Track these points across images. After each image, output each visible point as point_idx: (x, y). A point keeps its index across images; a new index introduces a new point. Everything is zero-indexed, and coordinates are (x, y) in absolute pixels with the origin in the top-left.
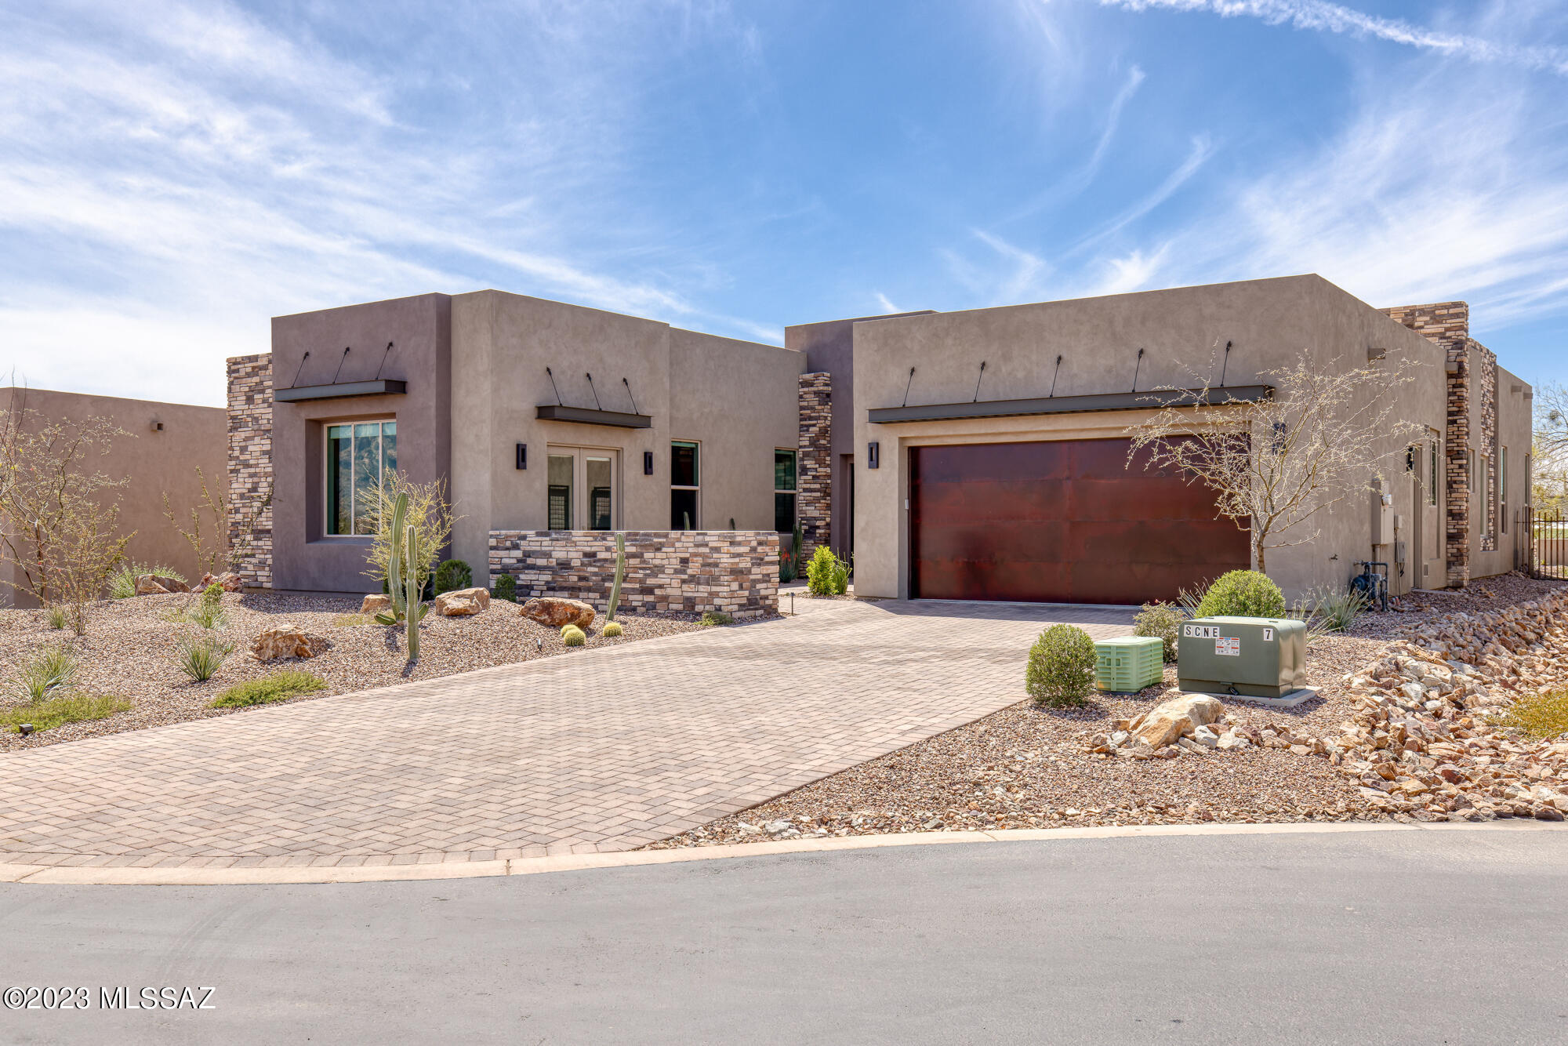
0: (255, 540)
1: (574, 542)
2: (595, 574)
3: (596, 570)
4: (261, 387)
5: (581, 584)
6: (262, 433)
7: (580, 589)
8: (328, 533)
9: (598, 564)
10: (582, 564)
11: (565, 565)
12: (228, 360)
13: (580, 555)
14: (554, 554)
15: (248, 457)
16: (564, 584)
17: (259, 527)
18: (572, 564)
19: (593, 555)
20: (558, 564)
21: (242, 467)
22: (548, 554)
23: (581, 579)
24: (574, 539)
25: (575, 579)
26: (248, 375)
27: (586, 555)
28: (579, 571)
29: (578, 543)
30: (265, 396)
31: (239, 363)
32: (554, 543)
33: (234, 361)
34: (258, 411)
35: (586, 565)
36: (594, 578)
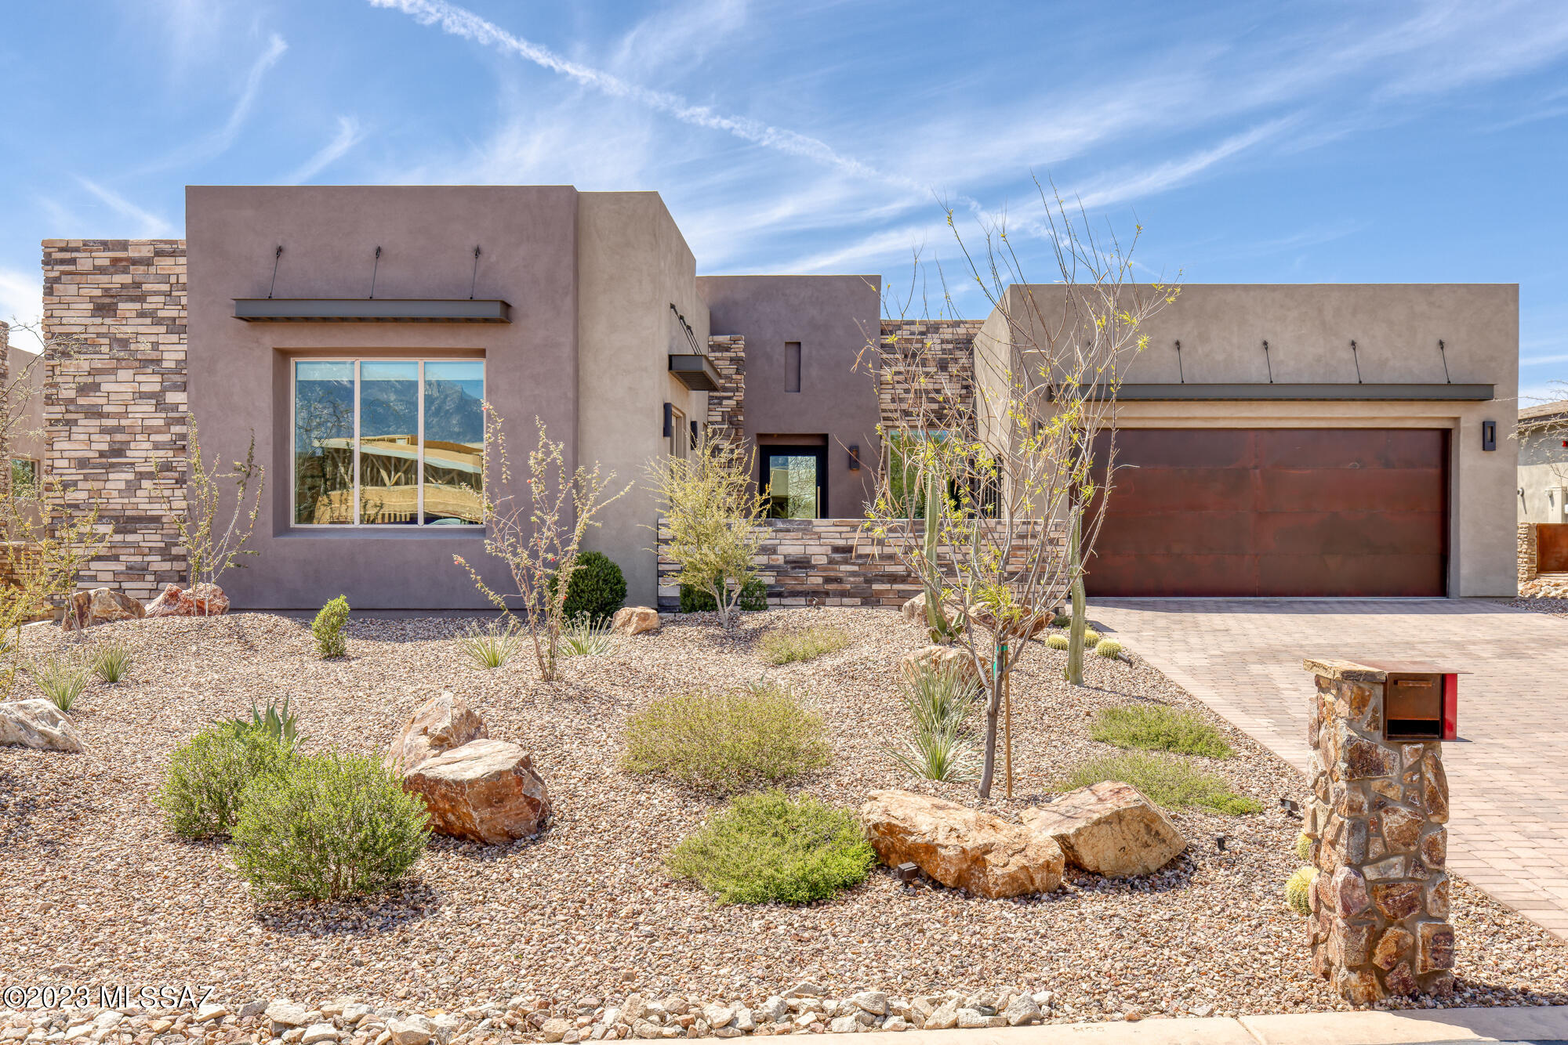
0: (116, 532)
1: (816, 533)
2: (853, 574)
3: (856, 568)
4: (138, 292)
5: (830, 587)
6: (137, 364)
7: (827, 594)
8: (299, 522)
9: (860, 561)
10: (831, 562)
11: (802, 563)
12: (46, 244)
13: (829, 550)
14: (780, 549)
15: (103, 401)
16: (799, 588)
17: (128, 513)
18: (813, 562)
19: (848, 550)
20: (786, 562)
21: (82, 416)
22: (769, 549)
23: (828, 580)
24: (817, 529)
25: (820, 580)
26: (100, 270)
27: (836, 549)
28: (825, 570)
29: (823, 535)
30: (145, 306)
31: (77, 250)
32: (780, 535)
33: (63, 245)
34: (129, 329)
35: (837, 563)
36: (852, 579)
